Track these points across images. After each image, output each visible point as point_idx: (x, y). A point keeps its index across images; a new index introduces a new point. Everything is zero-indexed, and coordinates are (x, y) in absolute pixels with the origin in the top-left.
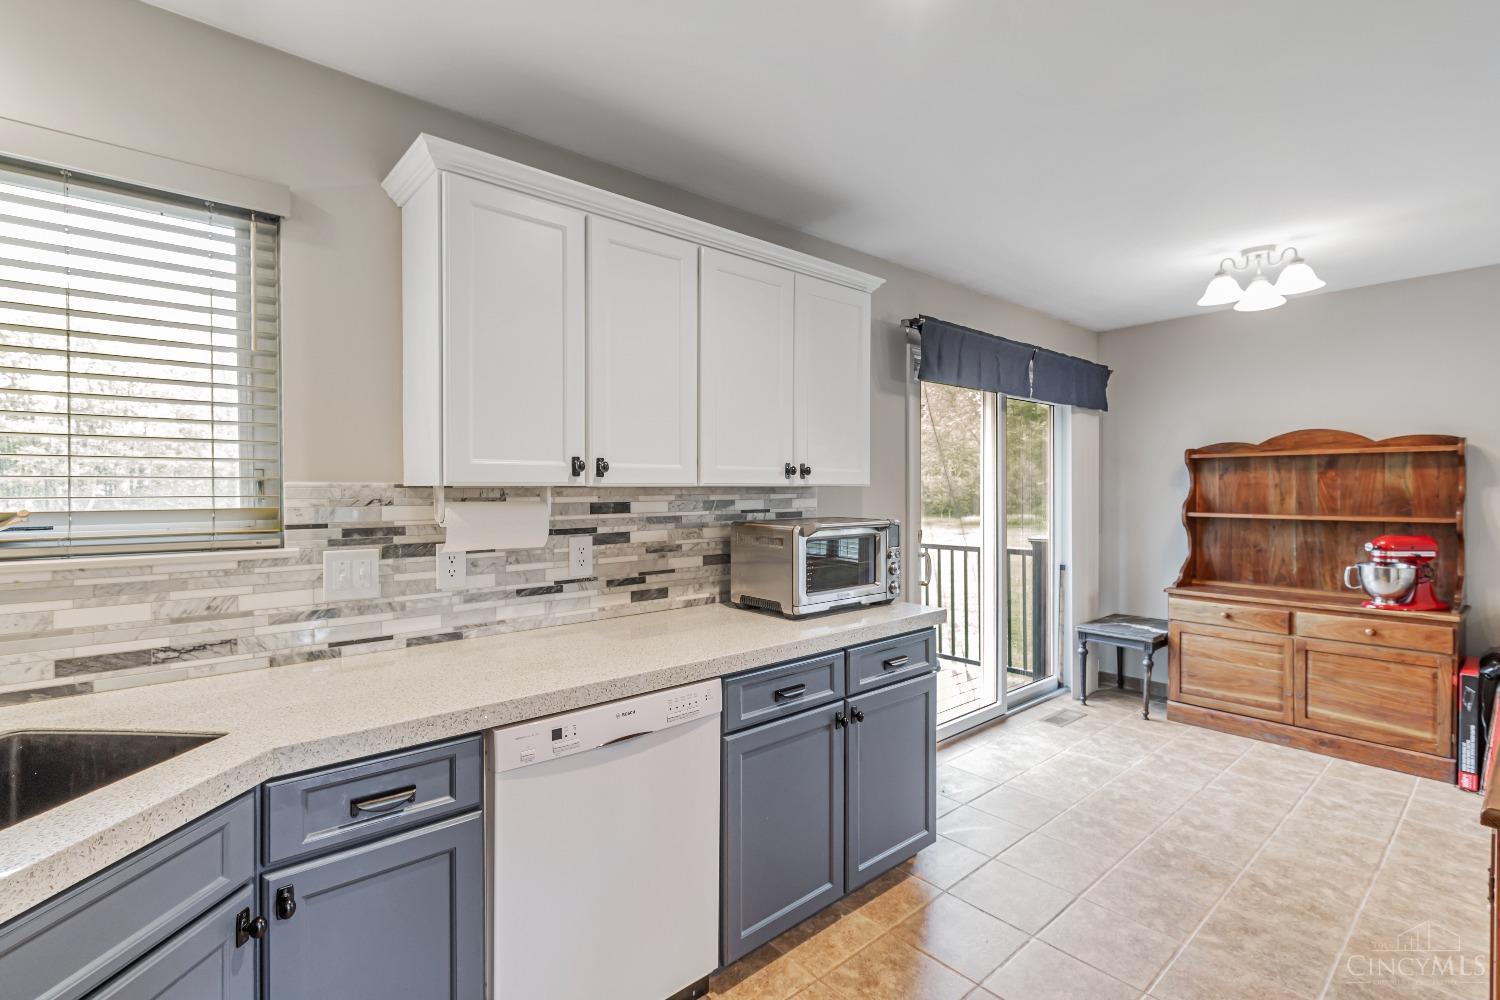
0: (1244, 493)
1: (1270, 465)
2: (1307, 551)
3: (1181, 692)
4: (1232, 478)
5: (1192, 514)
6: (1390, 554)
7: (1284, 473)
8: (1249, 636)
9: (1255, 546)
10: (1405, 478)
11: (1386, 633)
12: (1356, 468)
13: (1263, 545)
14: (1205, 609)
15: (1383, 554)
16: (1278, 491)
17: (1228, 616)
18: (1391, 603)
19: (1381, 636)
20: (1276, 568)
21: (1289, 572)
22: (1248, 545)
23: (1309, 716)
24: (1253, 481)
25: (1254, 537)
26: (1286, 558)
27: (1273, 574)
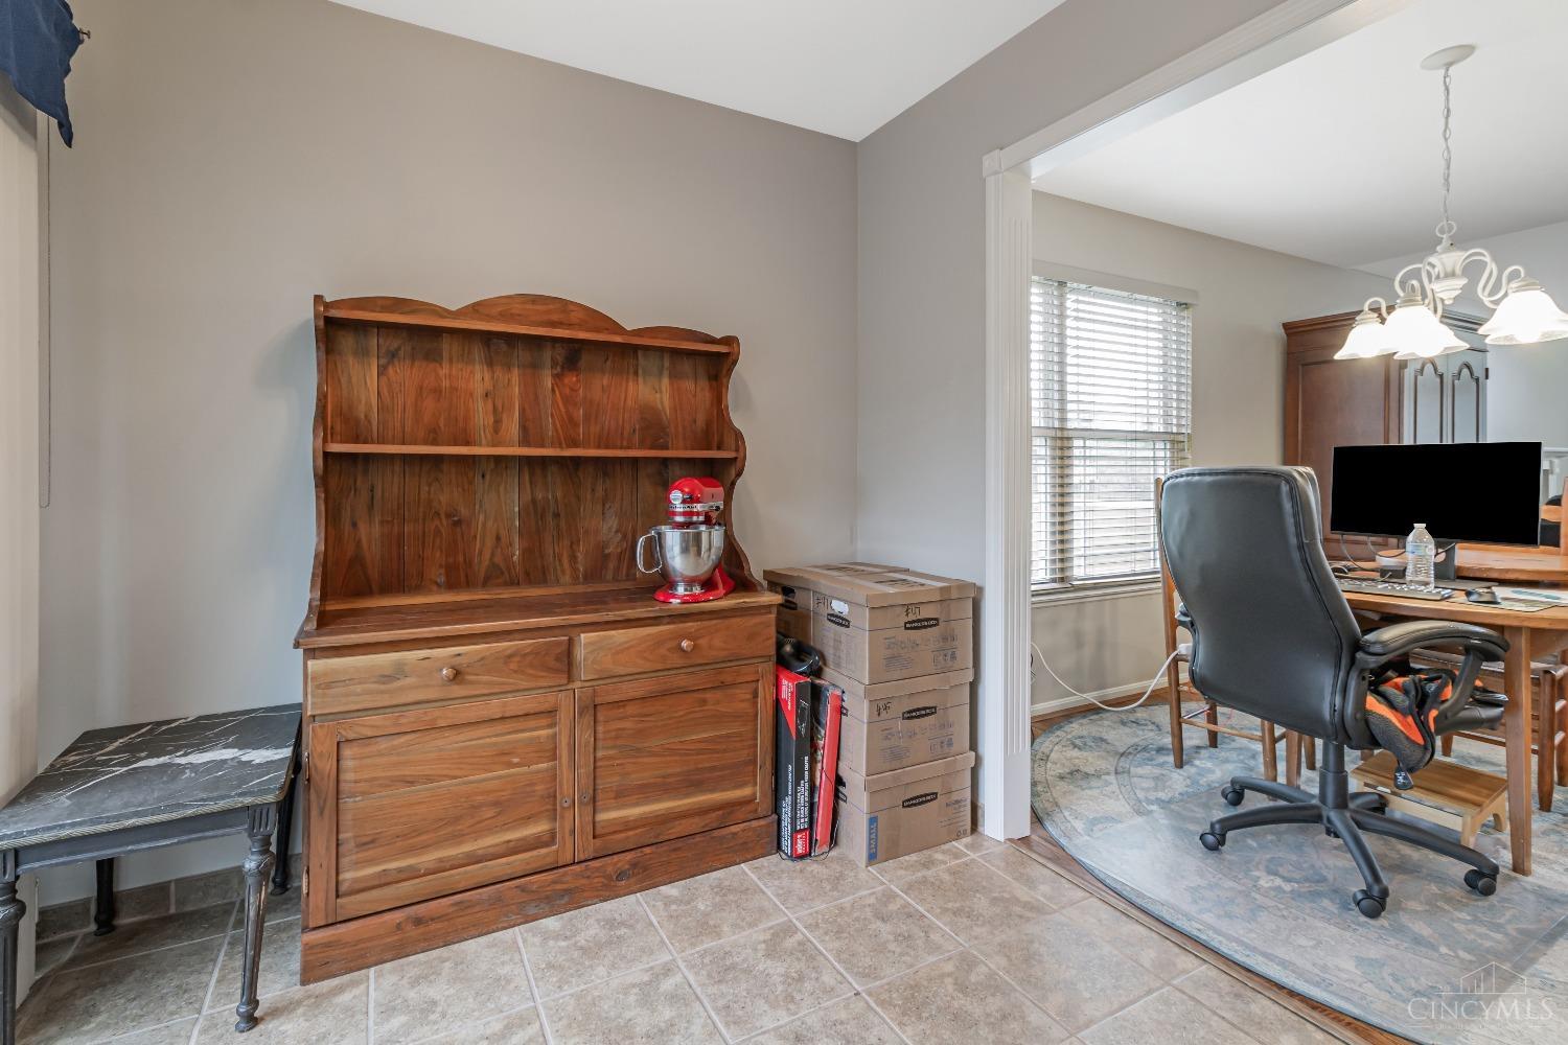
0: (429, 404)
1: (477, 351)
2: (535, 515)
4: (407, 374)
7: (499, 372)
8: (494, 707)
9: (448, 516)
10: (661, 392)
11: (702, 641)
12: (603, 372)
13: (464, 512)
14: (399, 671)
16: (490, 407)
17: (458, 675)
18: (697, 590)
20: (487, 556)
21: (508, 558)
22: (437, 514)
23: (598, 831)
24: (445, 384)
25: (446, 495)
26: (503, 533)
27: (482, 566)
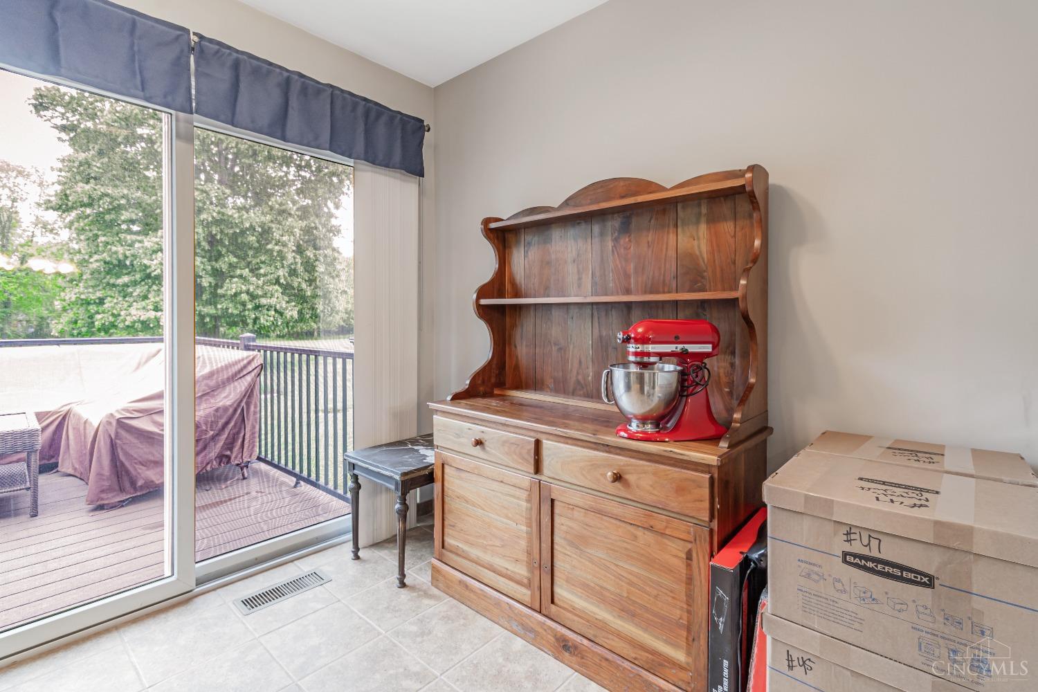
1: (569, 231)
3: (443, 547)
5: (483, 302)
6: (651, 348)
7: (580, 244)
8: (499, 473)
9: (555, 344)
10: (698, 239)
11: (631, 478)
12: (649, 230)
13: (563, 342)
14: (461, 433)
15: (641, 348)
16: (575, 269)
17: (480, 444)
18: (649, 428)
19: (627, 484)
20: (574, 373)
21: (586, 377)
22: (550, 342)
23: (556, 600)
24: (553, 255)
25: (555, 328)
26: (583, 360)
27: (572, 380)
